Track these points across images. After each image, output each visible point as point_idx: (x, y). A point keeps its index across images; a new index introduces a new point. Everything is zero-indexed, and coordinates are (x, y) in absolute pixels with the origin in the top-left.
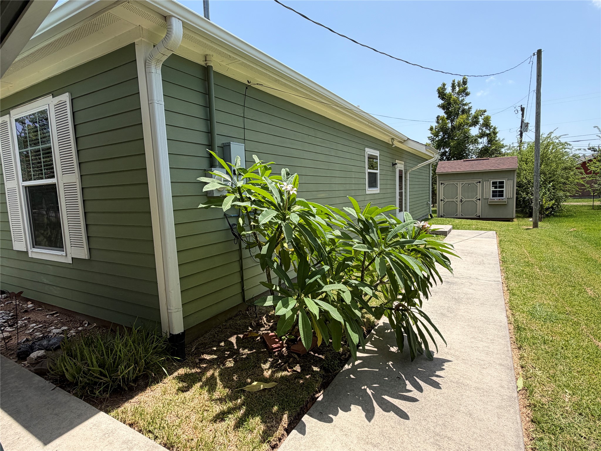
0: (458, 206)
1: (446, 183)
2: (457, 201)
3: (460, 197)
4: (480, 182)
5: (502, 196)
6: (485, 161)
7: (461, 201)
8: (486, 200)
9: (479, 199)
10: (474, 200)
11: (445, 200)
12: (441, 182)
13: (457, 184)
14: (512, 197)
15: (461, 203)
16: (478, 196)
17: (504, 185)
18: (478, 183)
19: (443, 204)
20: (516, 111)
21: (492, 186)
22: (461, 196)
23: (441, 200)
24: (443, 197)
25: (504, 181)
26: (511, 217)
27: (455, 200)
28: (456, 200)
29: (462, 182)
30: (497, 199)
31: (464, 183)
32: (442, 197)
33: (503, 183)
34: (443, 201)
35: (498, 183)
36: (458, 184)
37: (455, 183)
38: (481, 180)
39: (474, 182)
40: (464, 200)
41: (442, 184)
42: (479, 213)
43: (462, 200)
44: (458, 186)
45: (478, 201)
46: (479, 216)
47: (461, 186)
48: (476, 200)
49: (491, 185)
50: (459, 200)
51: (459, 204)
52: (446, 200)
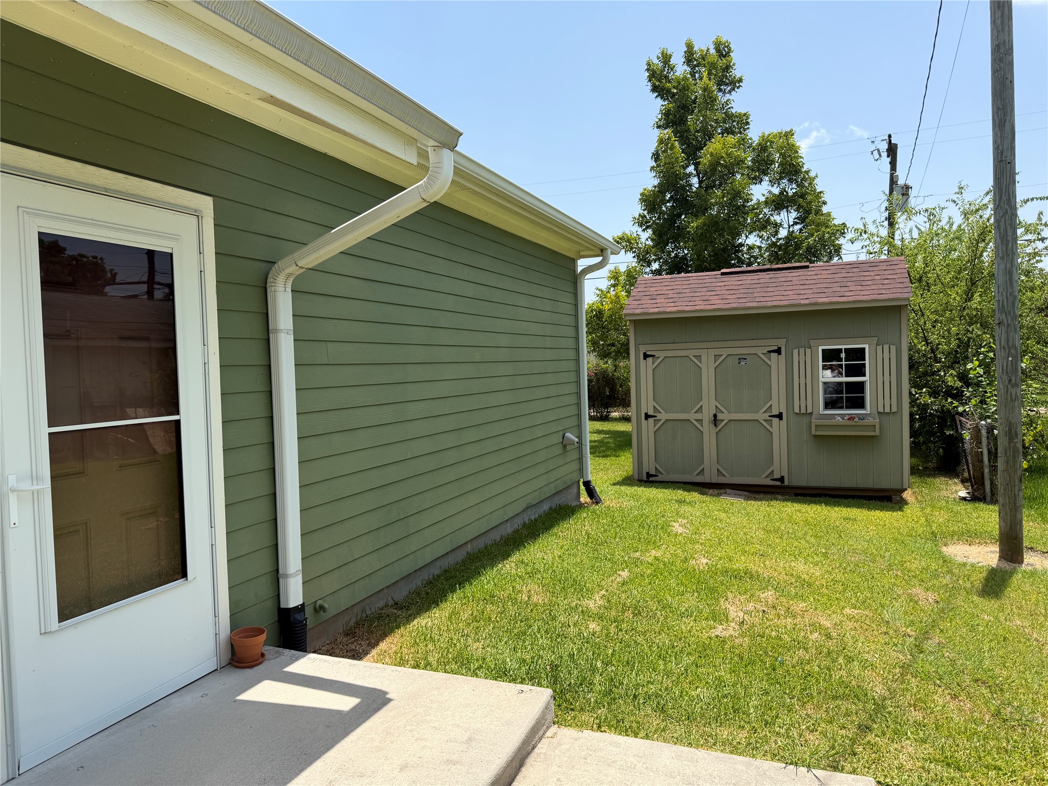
0: (706, 439)
1: (661, 355)
2: (700, 421)
3: (709, 405)
4: (778, 351)
5: (860, 404)
6: (795, 273)
7: (715, 420)
8: (805, 419)
9: (780, 416)
10: (761, 416)
11: (659, 416)
12: (643, 349)
13: (698, 357)
14: (894, 409)
15: (714, 430)
16: (774, 402)
17: (867, 362)
18: (774, 355)
19: (652, 429)
20: (876, 153)
21: (825, 368)
22: (713, 403)
23: (647, 416)
24: (652, 403)
25: (866, 346)
26: (899, 487)
27: (692, 416)
28: (699, 416)
29: (717, 352)
30: (842, 416)
31: (725, 353)
32: (648, 405)
33: (859, 354)
34: (651, 420)
35: (843, 355)
36: (704, 358)
37: (691, 353)
38: (782, 343)
39: (760, 351)
40: (724, 416)
41: (646, 356)
42: (780, 467)
43: (720, 417)
44: (703, 366)
45: (775, 420)
46: (782, 479)
47: (712, 366)
48: (766, 416)
49: (821, 363)
50: (707, 416)
51: (707, 428)
52: (663, 416)
